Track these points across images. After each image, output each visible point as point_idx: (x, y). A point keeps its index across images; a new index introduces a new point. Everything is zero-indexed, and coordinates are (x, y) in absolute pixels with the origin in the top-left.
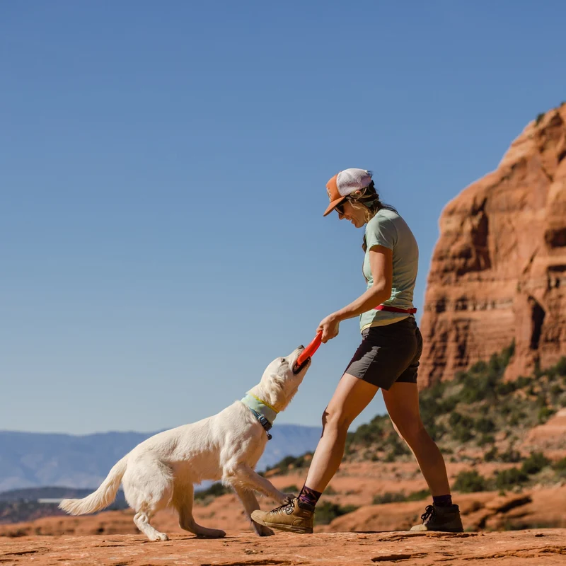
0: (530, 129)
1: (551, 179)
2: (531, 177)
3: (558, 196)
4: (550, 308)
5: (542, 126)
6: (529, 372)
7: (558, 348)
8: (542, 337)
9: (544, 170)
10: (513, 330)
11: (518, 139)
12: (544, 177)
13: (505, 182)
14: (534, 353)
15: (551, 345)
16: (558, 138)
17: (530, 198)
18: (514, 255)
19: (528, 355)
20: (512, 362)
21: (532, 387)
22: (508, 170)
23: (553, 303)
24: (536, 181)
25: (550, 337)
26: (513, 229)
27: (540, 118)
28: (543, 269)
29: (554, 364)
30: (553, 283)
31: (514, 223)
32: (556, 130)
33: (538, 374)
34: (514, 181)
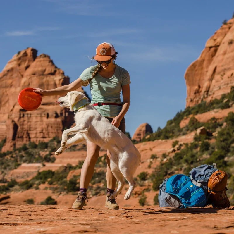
0: (15, 57)
1: (22, 76)
2: (15, 75)
3: (25, 83)
4: (20, 125)
5: (20, 56)
6: (11, 149)
7: (23, 140)
8: (17, 136)
9: (20, 73)
10: (6, 133)
11: (11, 60)
12: (20, 75)
13: (5, 77)
14: (14, 142)
15: (20, 139)
16: (25, 61)
17: (14, 83)
18: (7, 105)
19: (11, 143)
20: (5, 145)
21: (13, 155)
22: (6, 72)
23: (21, 123)
24: (17, 77)
25: (20, 136)
26: (7, 95)
27: (19, 53)
28: (18, 110)
29: (21, 146)
30: (22, 116)
31: (8, 92)
32: (25, 58)
33: (15, 150)
34: (8, 76)
